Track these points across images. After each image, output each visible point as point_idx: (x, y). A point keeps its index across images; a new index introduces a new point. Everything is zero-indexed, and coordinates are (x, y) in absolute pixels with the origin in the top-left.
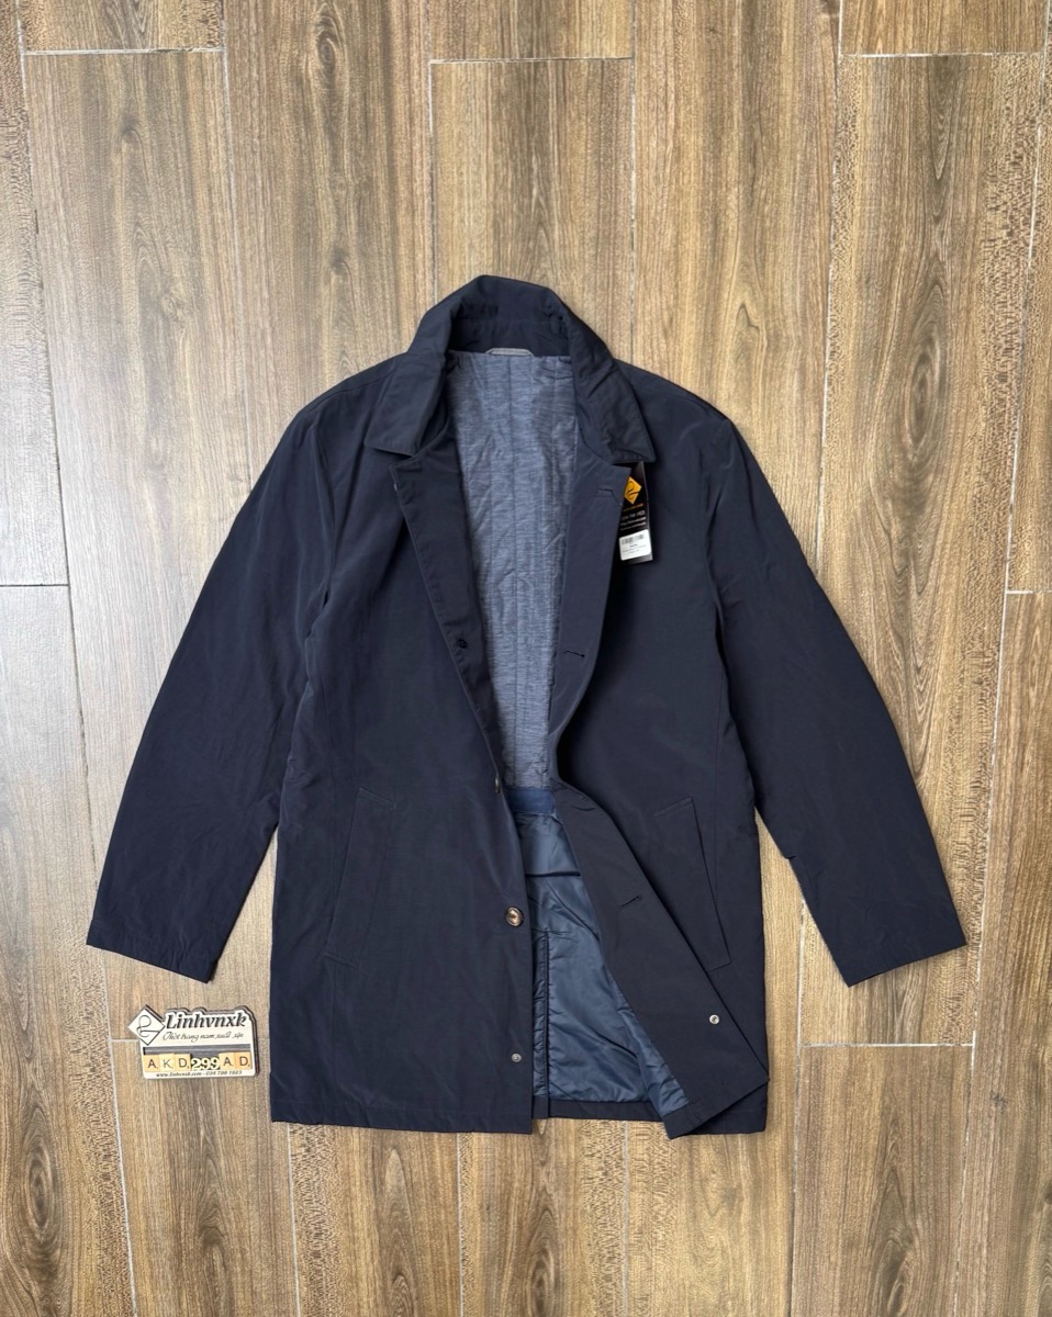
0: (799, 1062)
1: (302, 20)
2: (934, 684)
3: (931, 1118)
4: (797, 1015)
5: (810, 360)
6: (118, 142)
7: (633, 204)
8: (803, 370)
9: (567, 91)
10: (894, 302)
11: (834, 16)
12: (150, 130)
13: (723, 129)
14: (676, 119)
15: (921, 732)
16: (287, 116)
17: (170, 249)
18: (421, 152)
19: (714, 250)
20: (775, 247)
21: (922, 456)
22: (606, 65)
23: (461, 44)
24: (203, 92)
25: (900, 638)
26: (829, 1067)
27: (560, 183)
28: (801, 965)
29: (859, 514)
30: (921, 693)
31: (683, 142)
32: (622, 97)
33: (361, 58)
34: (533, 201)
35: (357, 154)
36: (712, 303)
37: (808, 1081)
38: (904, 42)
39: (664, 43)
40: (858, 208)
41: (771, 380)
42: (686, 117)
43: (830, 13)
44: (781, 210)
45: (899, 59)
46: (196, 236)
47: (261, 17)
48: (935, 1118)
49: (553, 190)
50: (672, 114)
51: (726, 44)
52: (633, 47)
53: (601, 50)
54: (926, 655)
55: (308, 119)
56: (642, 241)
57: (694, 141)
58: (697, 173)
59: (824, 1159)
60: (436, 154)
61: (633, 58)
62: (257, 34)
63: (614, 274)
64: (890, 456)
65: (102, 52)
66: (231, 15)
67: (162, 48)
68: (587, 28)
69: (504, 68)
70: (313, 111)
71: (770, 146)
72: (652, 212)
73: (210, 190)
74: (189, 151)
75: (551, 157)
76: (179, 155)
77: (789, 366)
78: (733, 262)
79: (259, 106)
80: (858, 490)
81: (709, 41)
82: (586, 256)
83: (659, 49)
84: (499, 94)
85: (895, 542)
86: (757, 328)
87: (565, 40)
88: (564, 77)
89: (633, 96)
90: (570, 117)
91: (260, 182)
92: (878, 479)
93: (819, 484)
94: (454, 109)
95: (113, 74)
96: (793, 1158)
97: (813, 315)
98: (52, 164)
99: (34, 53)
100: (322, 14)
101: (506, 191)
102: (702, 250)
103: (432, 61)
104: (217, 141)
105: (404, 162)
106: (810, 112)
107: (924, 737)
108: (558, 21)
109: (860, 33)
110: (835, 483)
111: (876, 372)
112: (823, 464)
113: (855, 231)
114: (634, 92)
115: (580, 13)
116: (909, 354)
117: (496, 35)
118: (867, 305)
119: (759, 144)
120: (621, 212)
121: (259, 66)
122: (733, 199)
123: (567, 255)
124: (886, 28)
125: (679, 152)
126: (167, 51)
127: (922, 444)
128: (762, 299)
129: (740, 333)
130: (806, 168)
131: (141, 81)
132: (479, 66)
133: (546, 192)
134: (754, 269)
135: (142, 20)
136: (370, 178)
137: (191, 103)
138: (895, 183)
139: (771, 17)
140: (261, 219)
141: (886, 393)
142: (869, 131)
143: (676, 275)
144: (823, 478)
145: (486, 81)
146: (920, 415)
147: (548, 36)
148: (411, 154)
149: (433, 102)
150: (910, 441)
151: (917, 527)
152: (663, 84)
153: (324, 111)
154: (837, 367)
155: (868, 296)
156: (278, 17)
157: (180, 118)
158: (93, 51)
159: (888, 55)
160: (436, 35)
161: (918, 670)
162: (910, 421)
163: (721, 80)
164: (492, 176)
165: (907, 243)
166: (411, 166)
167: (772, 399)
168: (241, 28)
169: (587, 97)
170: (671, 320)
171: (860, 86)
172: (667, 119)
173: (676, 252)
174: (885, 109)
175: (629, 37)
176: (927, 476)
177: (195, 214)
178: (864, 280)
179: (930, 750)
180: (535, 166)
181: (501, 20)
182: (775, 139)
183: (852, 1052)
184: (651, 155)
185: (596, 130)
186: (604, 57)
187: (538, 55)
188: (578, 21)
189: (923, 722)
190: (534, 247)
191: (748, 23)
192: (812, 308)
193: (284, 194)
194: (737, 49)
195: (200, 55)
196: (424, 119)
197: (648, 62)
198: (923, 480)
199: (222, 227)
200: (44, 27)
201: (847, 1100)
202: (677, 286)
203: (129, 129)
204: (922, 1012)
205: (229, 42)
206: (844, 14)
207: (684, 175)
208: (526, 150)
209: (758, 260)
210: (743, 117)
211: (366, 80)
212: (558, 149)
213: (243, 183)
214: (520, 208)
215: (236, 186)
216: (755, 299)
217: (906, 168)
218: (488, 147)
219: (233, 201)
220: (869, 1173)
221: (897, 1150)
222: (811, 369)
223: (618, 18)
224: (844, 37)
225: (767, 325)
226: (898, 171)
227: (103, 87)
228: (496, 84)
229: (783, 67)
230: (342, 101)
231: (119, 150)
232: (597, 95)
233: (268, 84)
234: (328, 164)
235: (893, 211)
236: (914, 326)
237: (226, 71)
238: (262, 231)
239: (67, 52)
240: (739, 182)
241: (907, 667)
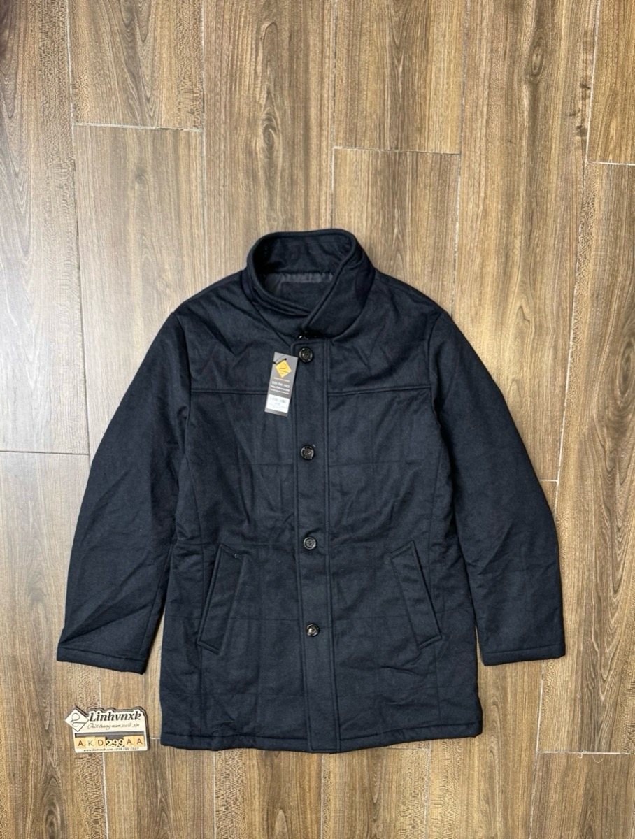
0: (536, 762)
1: (254, 116)
2: (628, 539)
3: (614, 797)
4: (536, 734)
5: (560, 341)
6: (133, 183)
7: (457, 242)
8: (556, 348)
9: (418, 172)
10: (612, 310)
11: (584, 138)
12: (154, 177)
13: (513, 200)
14: (485, 193)
15: (619, 567)
16: (242, 174)
17: (163, 251)
18: (326, 202)
19: (505, 273)
20: (542, 273)
21: (626, 402)
22: (443, 157)
23: (354, 139)
24: (189, 155)
25: (608, 510)
26: (554, 766)
27: (411, 227)
28: (541, 704)
29: (586, 434)
30: (620, 543)
31: (489, 207)
32: (452, 177)
33: (290, 142)
34: (395, 236)
35: (285, 200)
36: (502, 305)
37: (541, 774)
38: (625, 156)
39: (480, 147)
40: (593, 253)
41: (536, 352)
42: (491, 192)
43: (581, 136)
44: (547, 251)
45: (621, 166)
46: (180, 244)
47: (228, 113)
48: (616, 797)
49: (407, 230)
50: (483, 190)
51: (517, 150)
52: (461, 148)
53: (441, 148)
54: (624, 521)
55: (255, 177)
56: (461, 265)
57: (496, 207)
58: (497, 226)
59: (548, 820)
60: (335, 204)
61: (460, 154)
62: (225, 123)
63: (442, 284)
64: (606, 402)
65: (125, 126)
66: (208, 109)
67: (164, 127)
68: (433, 134)
69: (380, 154)
70: (259, 172)
71: (542, 212)
72: (468, 247)
73: (190, 216)
74: (178, 191)
75: (407, 210)
76: (172, 194)
77: (547, 344)
78: (516, 280)
79: (225, 167)
80: (586, 420)
81: (507, 147)
82: (426, 272)
83: (477, 150)
84: (376, 170)
85: (608, 452)
86: (529, 321)
87: (418, 141)
88: (417, 163)
89: (459, 177)
90: (419, 187)
91: (223, 213)
92: (598, 415)
93: (562, 416)
94: (347, 177)
95: (131, 140)
96: (530, 819)
97: (563, 315)
98: (89, 193)
99: (81, 125)
100: (267, 114)
101: (378, 229)
102: (498, 272)
103: (335, 147)
104: (196, 186)
105: (315, 207)
106: (567, 194)
107: (621, 569)
108: (414, 129)
109: (599, 149)
110: (572, 416)
111: (600, 351)
112: (565, 404)
113: (591, 267)
114: (460, 175)
115: (429, 125)
116: (620, 343)
117: (376, 135)
118: (597, 311)
119: (535, 211)
120: (448, 247)
121: (226, 143)
122: (518, 243)
123: (414, 271)
124: (615, 147)
125: (486, 213)
126: (166, 129)
127: (626, 395)
128: (533, 304)
129: (518, 323)
130: (563, 228)
131: (149, 146)
132: (365, 152)
133: (403, 232)
134: (529, 285)
135: (151, 109)
136: (292, 216)
137: (181, 162)
138: (616, 240)
139: (546, 135)
140: (223, 236)
141: (606, 364)
142: (602, 208)
143: (481, 287)
144: (565, 412)
145: (369, 162)
146: (626, 378)
147: (408, 137)
148: (319, 202)
149: (335, 172)
150: (619, 393)
151: (621, 445)
152: (478, 171)
153: (265, 173)
154: (577, 347)
155: (597, 305)
156: (239, 114)
157: (173, 171)
158: (119, 126)
159: (615, 164)
160: (338, 131)
161: (619, 529)
162: (619, 381)
163: (514, 171)
164: (370, 220)
165: (622, 276)
166: (319, 209)
167: (536, 364)
168: (215, 118)
169: (430, 176)
170: (476, 314)
171: (598, 181)
172: (479, 192)
173: (481, 273)
174: (612, 196)
175: (458, 141)
176: (628, 415)
177: (181, 231)
178: (595, 296)
179: (624, 578)
180: (396, 215)
181: (380, 126)
182: (545, 208)
183: (568, 757)
184: (469, 213)
185: (435, 196)
186: (442, 152)
187: (401, 148)
188: (427, 130)
189: (621, 560)
190: (394, 265)
191: (532, 139)
192: (563, 310)
193: (238, 222)
194: (524, 154)
195: (188, 133)
196: (328, 181)
197: (469, 158)
198: (626, 417)
199: (197, 239)
200: (88, 109)
201: (564, 785)
202: (481, 293)
203: (140, 175)
204: (612, 733)
205: (207, 127)
206: (590, 137)
207: (488, 226)
208: (391, 205)
209: (532, 281)
210: (526, 194)
211: (293, 155)
212: (411, 206)
213: (212, 214)
214: (386, 241)
215: (208, 215)
216: (528, 303)
217: (623, 231)
218: (367, 201)
219: (206, 224)
220: (575, 829)
221: (593, 815)
222: (561, 347)
223: (452, 131)
224: (589, 151)
225: (535, 320)
226: (619, 233)
227: (125, 149)
228: (374, 163)
229: (551, 167)
230: (277, 167)
231: (133, 188)
232: (437, 174)
233: (231, 154)
234: (266, 205)
235: (615, 256)
236: (624, 325)
237: (204, 144)
238: (223, 244)
239: (102, 125)
240: (522, 233)
241: (612, 528)
